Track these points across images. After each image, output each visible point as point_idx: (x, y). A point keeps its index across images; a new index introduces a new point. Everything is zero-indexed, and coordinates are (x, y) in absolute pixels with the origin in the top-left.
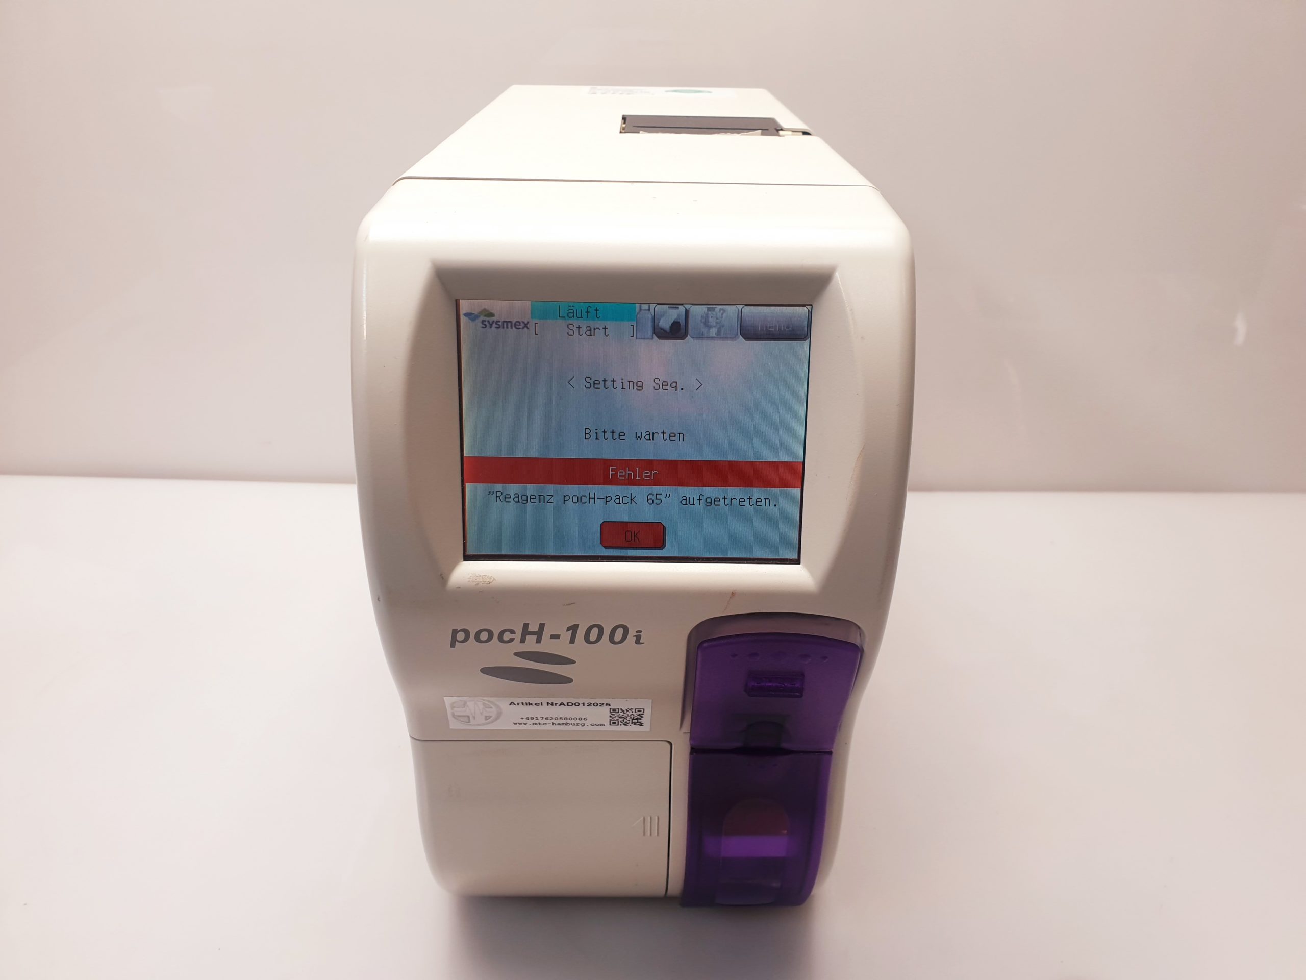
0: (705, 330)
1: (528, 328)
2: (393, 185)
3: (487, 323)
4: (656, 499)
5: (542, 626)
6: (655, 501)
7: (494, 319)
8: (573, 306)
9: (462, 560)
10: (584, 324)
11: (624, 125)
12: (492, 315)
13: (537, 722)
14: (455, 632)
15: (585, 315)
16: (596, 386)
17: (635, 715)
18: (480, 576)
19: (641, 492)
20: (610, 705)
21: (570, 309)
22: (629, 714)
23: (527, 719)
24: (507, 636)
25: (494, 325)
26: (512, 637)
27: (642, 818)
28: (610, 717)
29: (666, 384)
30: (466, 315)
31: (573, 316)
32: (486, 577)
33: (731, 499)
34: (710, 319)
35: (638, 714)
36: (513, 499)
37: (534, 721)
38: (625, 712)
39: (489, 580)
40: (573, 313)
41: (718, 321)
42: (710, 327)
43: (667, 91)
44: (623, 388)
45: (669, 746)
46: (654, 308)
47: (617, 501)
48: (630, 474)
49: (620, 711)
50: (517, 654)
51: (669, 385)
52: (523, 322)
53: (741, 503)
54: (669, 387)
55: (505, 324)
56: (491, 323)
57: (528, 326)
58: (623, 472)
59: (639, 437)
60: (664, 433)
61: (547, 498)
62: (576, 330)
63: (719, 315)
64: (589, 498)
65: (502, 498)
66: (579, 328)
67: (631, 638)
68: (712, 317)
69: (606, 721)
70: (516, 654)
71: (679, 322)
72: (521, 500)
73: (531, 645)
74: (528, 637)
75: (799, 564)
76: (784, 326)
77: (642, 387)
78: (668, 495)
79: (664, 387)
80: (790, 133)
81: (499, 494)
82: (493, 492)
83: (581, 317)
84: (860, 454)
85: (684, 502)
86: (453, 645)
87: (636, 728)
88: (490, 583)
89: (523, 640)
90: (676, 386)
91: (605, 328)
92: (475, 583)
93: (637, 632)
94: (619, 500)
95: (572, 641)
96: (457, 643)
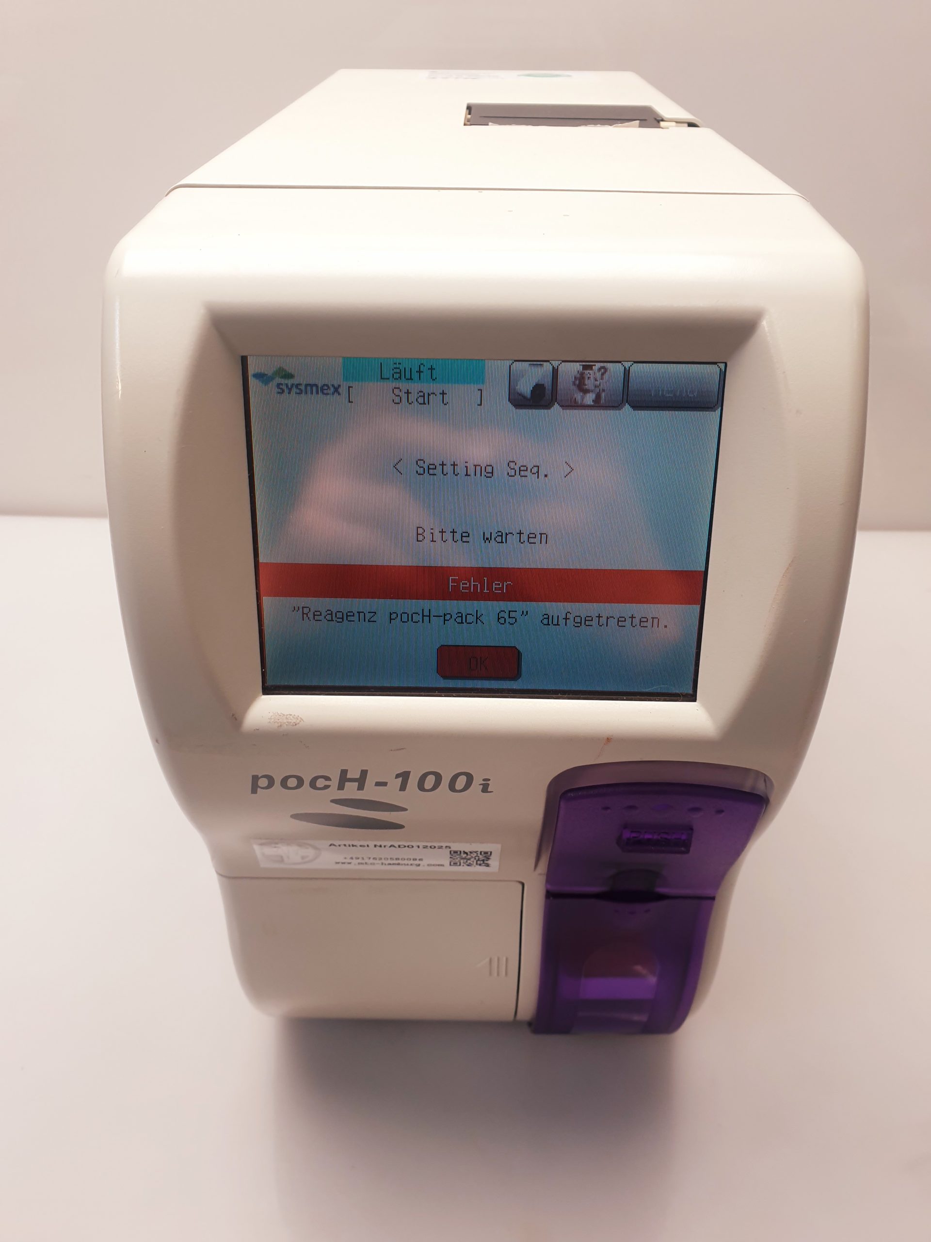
0: (578, 396)
1: (339, 394)
2: (166, 196)
3: (284, 387)
4: (509, 617)
5: (364, 773)
6: (508, 620)
7: (295, 381)
8: (400, 364)
9: (261, 693)
10: (414, 387)
11: (469, 116)
12: (290, 376)
13: (363, 862)
14: (255, 779)
15: (415, 376)
16: (431, 471)
17: (481, 857)
18: (284, 715)
19: (490, 608)
20: (450, 848)
21: (395, 368)
22: (474, 856)
23: (352, 858)
24: (320, 783)
25: (294, 390)
26: (328, 784)
27: (488, 960)
28: (451, 858)
29: (525, 468)
30: (259, 376)
31: (400, 377)
32: (291, 717)
33: (608, 618)
34: (587, 382)
35: (484, 856)
36: (325, 617)
37: (360, 861)
38: (469, 853)
39: (295, 721)
40: (400, 373)
41: (598, 383)
42: (586, 391)
43: (519, 76)
44: (467, 475)
45: (520, 886)
46: (510, 366)
47: (459, 620)
48: (475, 587)
49: (462, 853)
50: (335, 801)
51: (529, 470)
52: (333, 385)
53: (620, 623)
54: (528, 473)
55: (309, 388)
56: (290, 387)
57: (340, 390)
58: (466, 584)
59: (487, 539)
60: (520, 533)
61: (368, 616)
62: (404, 397)
63: (598, 375)
64: (423, 616)
65: (311, 615)
66: (408, 393)
67: (476, 786)
68: (589, 378)
69: (446, 862)
70: (333, 801)
71: (543, 385)
72: (334, 618)
73: (351, 791)
74: (347, 784)
75: (695, 700)
76: (686, 391)
77: (492, 473)
78: (525, 613)
79: (522, 473)
80: (674, 124)
81: (306, 610)
82: (299, 608)
83: (411, 379)
84: (788, 569)
85: (545, 621)
86: (254, 791)
87: (483, 869)
88: (296, 725)
89: (341, 787)
90: (538, 472)
91: (443, 393)
92: (276, 725)
93: (484, 780)
94: (462, 618)
95: (403, 788)
96: (259, 789)
